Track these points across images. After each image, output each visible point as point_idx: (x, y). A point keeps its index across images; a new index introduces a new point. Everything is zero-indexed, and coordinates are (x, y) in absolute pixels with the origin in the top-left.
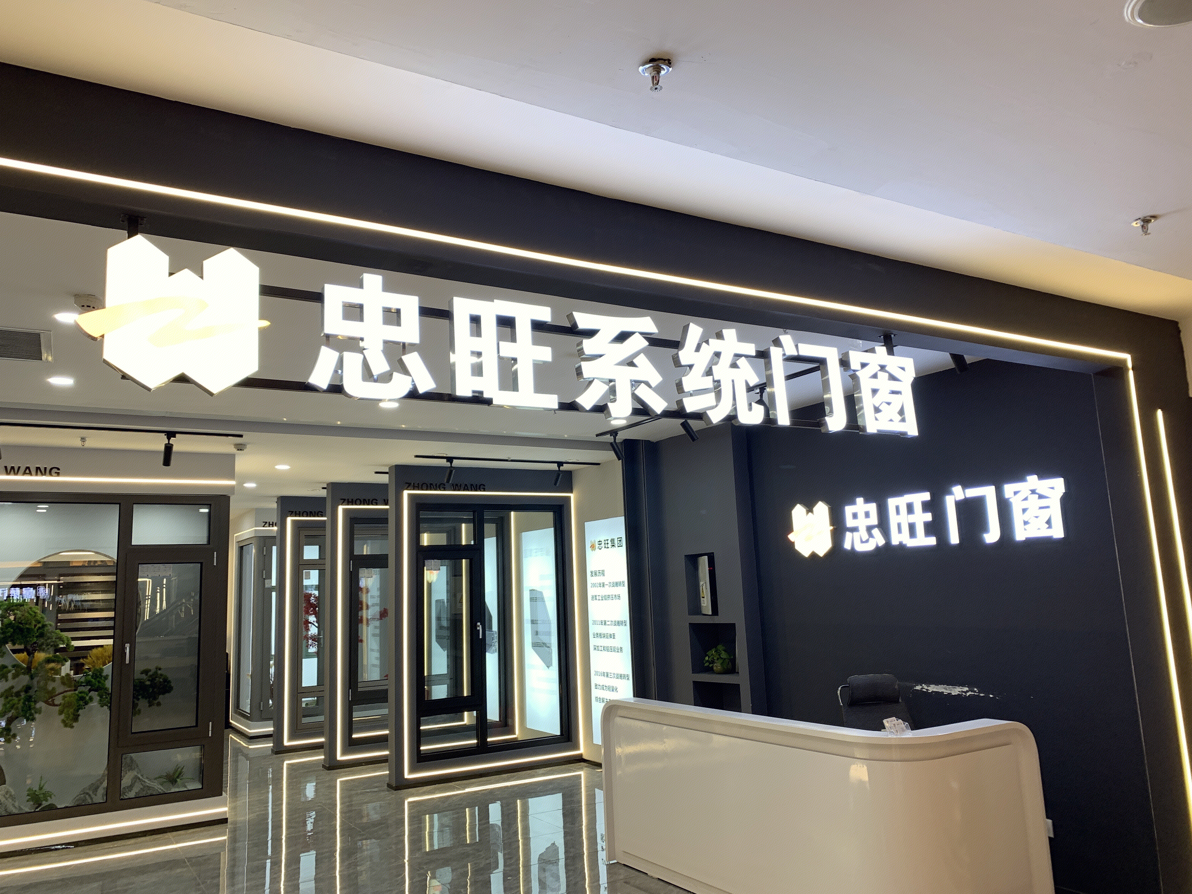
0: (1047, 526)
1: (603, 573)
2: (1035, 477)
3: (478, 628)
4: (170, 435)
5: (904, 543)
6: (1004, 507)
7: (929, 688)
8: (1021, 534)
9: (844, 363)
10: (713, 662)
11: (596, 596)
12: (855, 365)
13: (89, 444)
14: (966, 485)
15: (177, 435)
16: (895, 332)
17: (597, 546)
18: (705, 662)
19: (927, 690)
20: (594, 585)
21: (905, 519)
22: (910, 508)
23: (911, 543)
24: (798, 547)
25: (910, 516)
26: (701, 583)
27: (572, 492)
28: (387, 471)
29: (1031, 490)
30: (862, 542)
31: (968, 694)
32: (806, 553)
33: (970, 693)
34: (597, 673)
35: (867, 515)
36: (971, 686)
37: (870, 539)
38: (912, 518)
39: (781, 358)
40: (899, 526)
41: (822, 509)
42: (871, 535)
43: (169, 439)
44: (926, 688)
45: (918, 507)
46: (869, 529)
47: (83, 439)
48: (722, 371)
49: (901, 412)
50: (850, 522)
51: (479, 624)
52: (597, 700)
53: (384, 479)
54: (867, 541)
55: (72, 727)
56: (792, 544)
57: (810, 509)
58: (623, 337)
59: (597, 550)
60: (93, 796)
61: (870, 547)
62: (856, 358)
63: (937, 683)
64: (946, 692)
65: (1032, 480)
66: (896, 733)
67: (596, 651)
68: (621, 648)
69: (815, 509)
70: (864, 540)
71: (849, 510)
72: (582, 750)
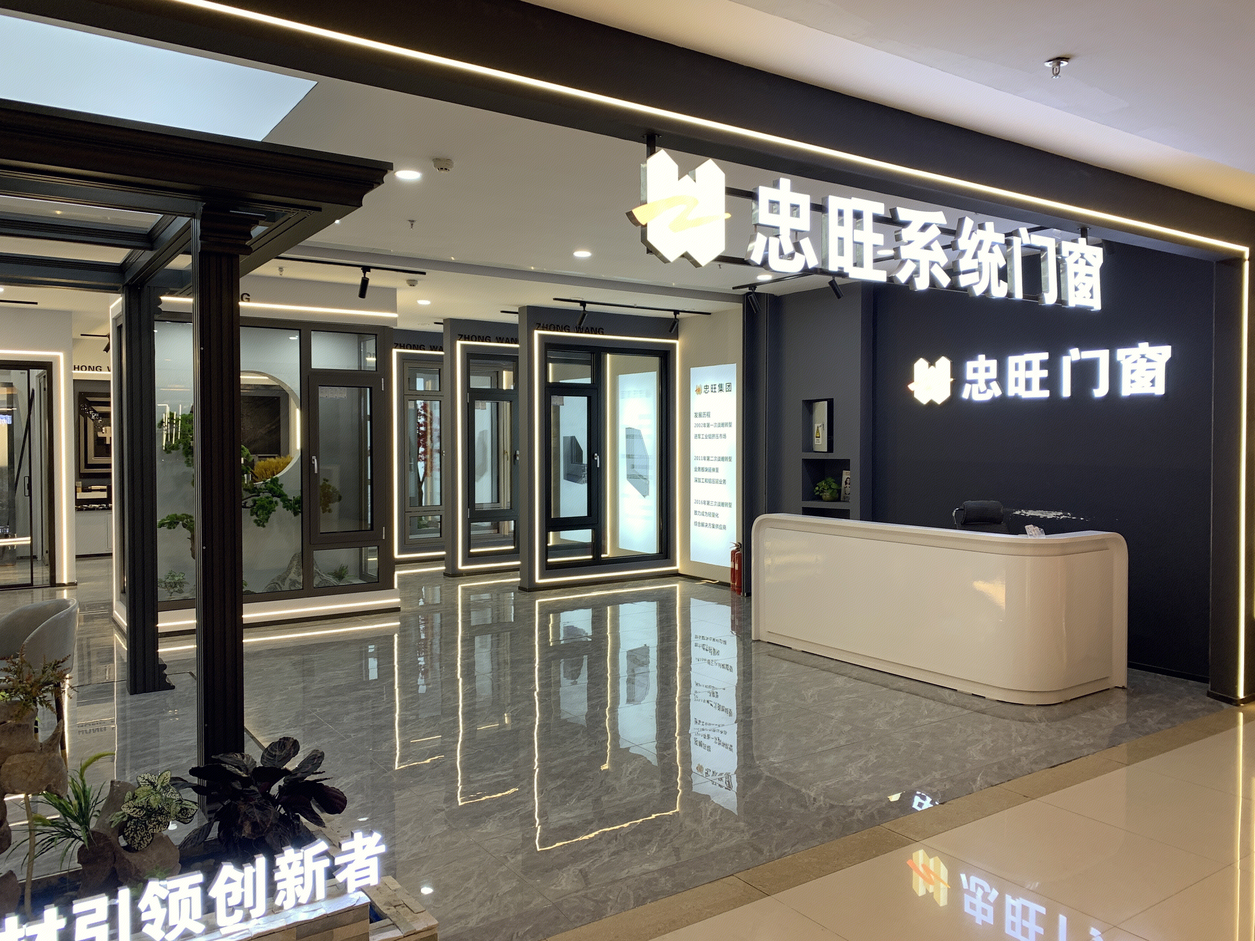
0: (1151, 384)
1: (708, 415)
2: (1147, 344)
3: (596, 459)
4: (366, 269)
5: (1020, 394)
6: (1115, 369)
7: (1027, 513)
8: (1126, 390)
9: (1058, 251)
10: (822, 492)
11: (699, 435)
12: (1065, 253)
13: (286, 274)
14: (1082, 348)
15: (372, 270)
16: (1091, 226)
17: (703, 390)
18: (815, 491)
19: (1025, 514)
20: (698, 425)
21: (1022, 374)
22: (1028, 366)
23: (1026, 395)
24: (917, 396)
25: (1027, 372)
26: (816, 426)
27: (677, 339)
28: (517, 311)
29: (1141, 355)
30: (980, 392)
31: (1062, 517)
32: (924, 401)
33: (1064, 517)
34: (697, 502)
35: (987, 370)
36: (1065, 511)
37: (988, 390)
38: (1029, 374)
39: (1020, 245)
40: (1017, 380)
41: (944, 363)
42: (988, 387)
43: (365, 273)
44: (1025, 513)
45: (1036, 365)
46: (988, 382)
47: (281, 269)
48: (983, 254)
49: (1091, 291)
50: (970, 375)
51: (596, 455)
52: (696, 525)
53: (514, 319)
54: (985, 392)
55: (264, 526)
56: (911, 393)
57: (932, 363)
58: (925, 227)
59: (703, 394)
60: (282, 586)
61: (987, 397)
62: (1066, 246)
63: (1035, 509)
64: (1042, 516)
65: (1144, 347)
66: (1034, 535)
67: (697, 483)
68: (724, 481)
69: (938, 363)
70: (982, 391)
71: (970, 365)
72: (678, 566)
